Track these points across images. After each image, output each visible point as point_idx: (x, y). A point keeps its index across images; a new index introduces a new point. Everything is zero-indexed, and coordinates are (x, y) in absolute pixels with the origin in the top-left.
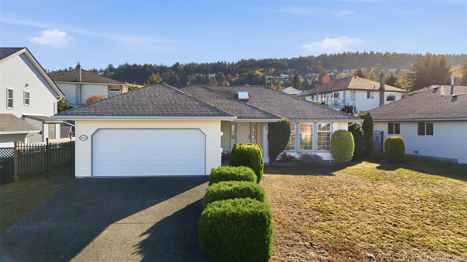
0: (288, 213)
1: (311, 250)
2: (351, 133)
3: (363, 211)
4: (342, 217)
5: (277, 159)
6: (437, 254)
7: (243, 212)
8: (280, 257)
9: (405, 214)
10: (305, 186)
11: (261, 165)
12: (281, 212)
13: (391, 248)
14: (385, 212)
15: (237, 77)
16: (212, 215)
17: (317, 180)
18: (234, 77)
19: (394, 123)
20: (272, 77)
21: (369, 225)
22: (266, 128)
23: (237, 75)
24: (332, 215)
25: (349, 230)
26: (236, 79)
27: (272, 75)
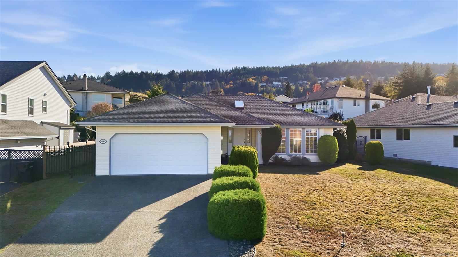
0: (279, 204)
1: (297, 231)
2: (335, 138)
3: (342, 202)
4: (324, 207)
5: (270, 161)
6: (398, 234)
7: (243, 199)
8: (272, 236)
9: (376, 205)
10: (294, 183)
11: (256, 164)
12: (273, 202)
13: (362, 229)
14: (360, 203)
15: (231, 84)
16: (219, 201)
17: (304, 178)
18: (227, 85)
19: (376, 129)
20: (264, 84)
21: (345, 213)
22: (260, 133)
23: (231, 83)
24: (315, 205)
25: (329, 216)
26: (230, 86)
27: (265, 83)
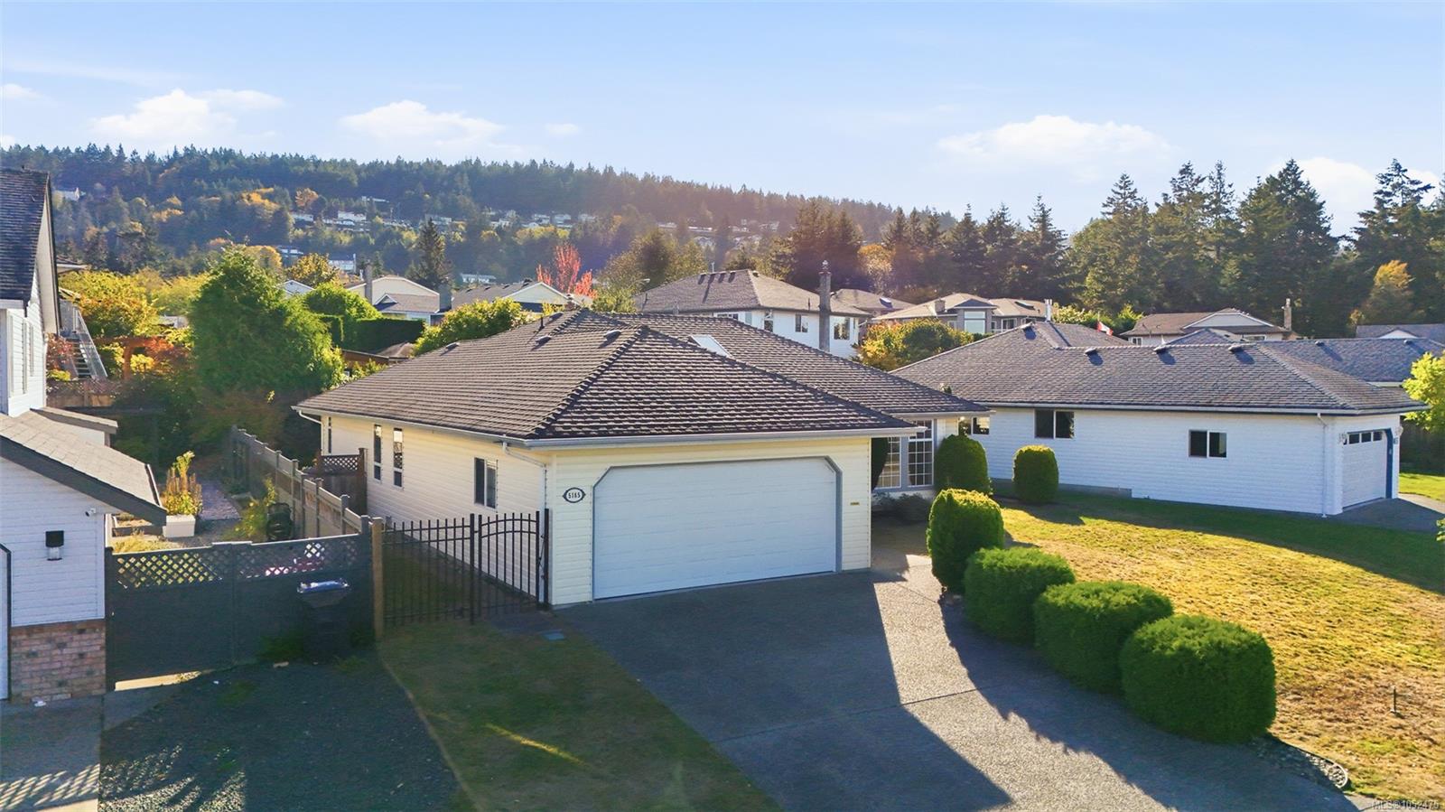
15: (173, 207)
18: (159, 210)
20: (308, 218)
23: (174, 203)
26: (169, 213)
27: (309, 212)
